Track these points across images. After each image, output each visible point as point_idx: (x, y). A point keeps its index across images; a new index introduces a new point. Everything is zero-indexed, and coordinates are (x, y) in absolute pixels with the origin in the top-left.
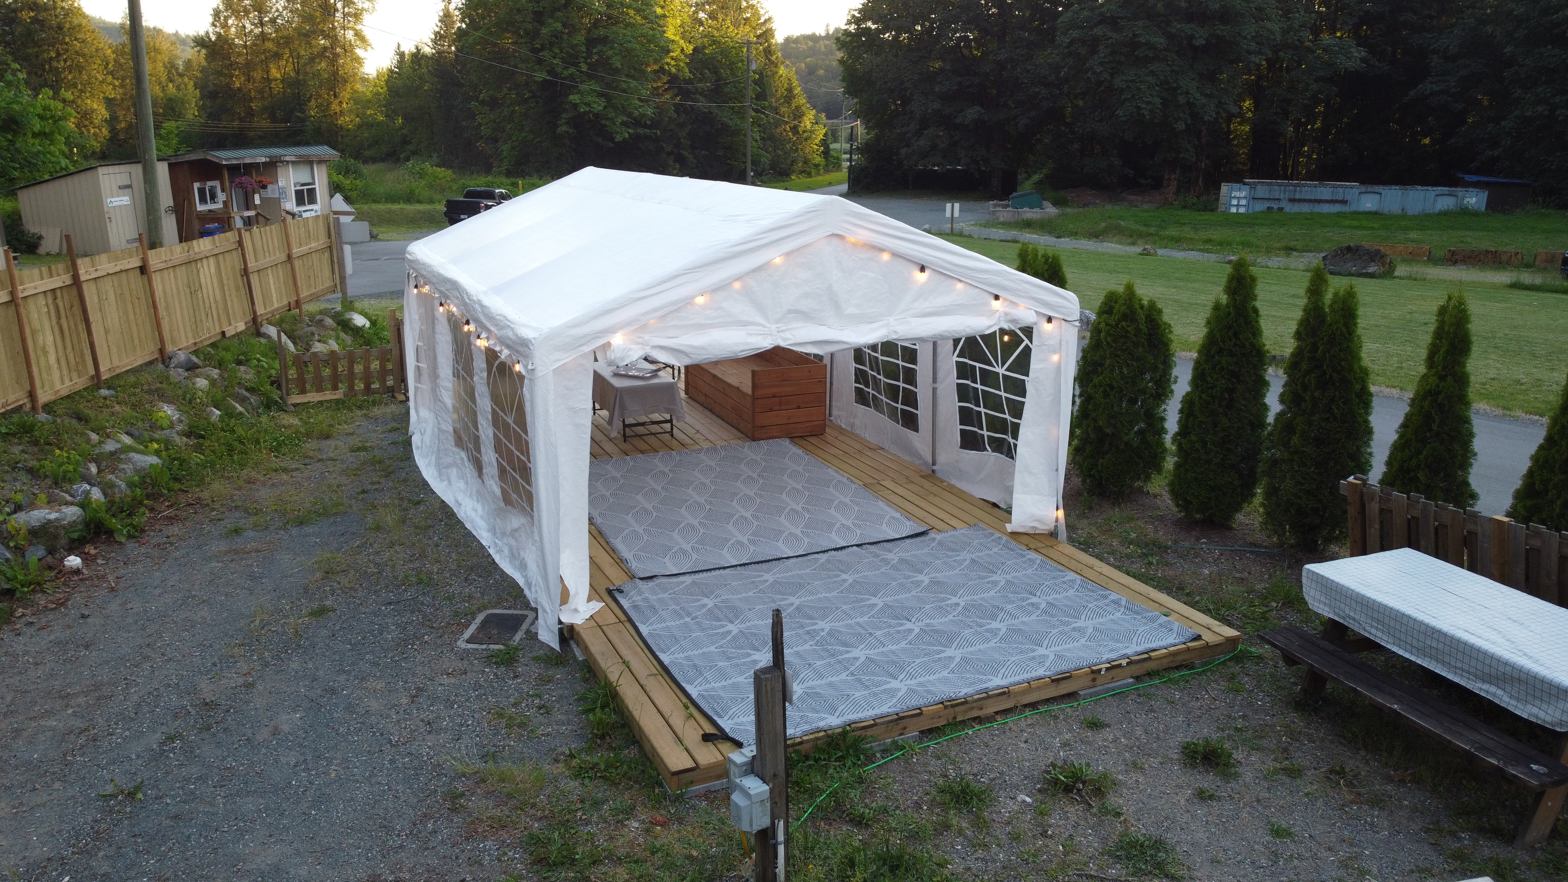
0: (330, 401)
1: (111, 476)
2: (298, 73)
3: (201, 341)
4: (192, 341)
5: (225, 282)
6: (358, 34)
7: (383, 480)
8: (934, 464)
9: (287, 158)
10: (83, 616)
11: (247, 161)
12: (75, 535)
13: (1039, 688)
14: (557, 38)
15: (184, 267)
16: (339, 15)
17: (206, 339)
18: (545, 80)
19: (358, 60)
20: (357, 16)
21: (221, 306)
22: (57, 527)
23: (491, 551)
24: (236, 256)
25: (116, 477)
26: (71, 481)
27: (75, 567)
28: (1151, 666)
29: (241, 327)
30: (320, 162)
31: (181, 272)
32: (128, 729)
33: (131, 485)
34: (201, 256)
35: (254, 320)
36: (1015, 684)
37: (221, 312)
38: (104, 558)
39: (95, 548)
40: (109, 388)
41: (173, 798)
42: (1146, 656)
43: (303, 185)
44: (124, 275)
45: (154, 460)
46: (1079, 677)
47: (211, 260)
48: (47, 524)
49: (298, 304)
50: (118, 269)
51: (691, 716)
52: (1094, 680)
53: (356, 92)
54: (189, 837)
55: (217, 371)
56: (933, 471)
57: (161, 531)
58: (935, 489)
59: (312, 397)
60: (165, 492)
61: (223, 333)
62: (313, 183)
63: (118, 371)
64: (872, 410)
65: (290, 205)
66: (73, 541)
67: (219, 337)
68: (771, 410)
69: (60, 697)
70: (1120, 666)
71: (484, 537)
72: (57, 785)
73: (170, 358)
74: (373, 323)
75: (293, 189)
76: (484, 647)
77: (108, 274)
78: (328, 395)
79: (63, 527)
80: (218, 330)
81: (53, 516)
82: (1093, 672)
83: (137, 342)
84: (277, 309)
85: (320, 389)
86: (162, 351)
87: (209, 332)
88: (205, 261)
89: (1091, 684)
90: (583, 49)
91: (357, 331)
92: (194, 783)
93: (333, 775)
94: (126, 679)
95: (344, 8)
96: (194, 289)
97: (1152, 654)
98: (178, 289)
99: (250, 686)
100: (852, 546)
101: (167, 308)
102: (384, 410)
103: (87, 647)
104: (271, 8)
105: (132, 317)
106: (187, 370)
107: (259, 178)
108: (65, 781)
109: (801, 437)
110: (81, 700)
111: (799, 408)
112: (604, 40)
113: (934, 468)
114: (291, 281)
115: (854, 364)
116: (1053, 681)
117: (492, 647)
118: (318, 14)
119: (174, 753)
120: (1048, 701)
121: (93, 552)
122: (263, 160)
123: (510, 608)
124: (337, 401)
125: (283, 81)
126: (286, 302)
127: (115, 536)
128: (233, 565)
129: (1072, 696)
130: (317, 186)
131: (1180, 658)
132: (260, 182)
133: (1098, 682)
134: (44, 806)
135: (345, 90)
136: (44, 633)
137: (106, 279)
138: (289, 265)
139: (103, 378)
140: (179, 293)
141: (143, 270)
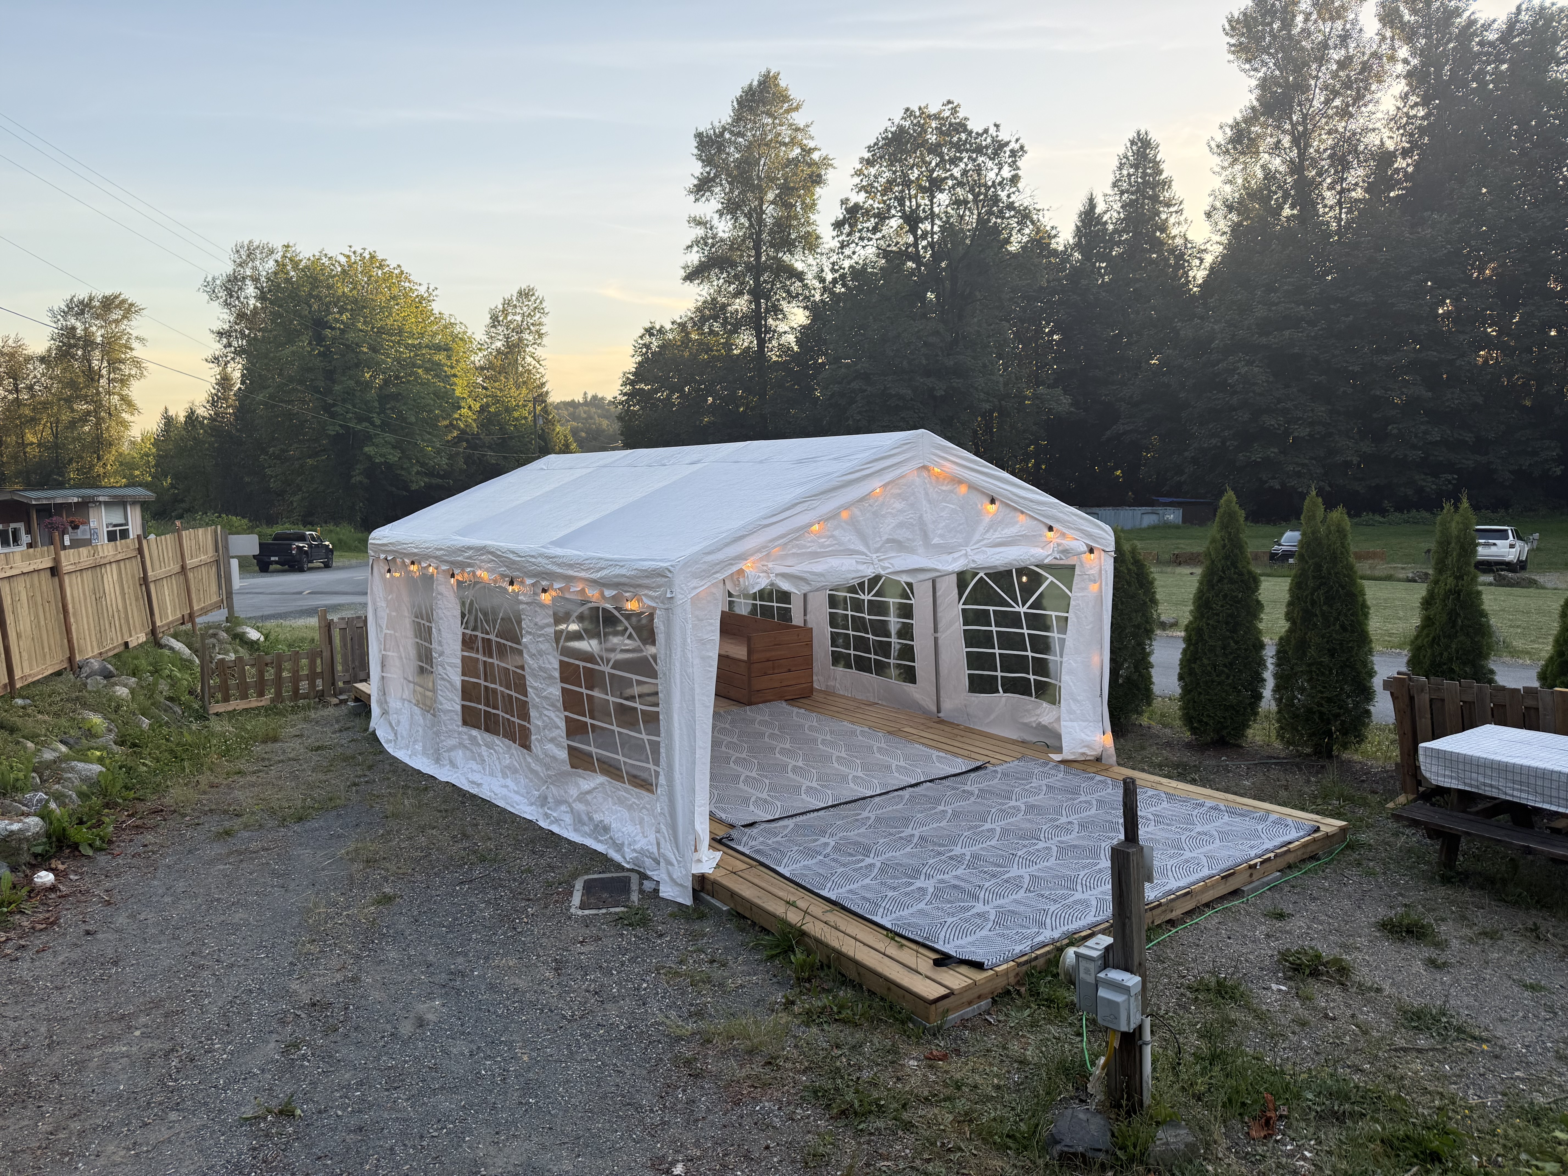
0: (257, 708)
1: (57, 786)
2: (56, 437)
3: (106, 652)
4: (96, 652)
5: (126, 591)
6: (124, 399)
7: (368, 773)
8: (939, 711)
9: (101, 499)
10: (88, 933)
11: (58, 501)
12: (39, 849)
13: (1213, 886)
14: (348, 394)
15: (90, 572)
16: (103, 382)
17: (110, 650)
18: (338, 434)
19: (125, 424)
20: (124, 382)
21: (123, 616)
22: (20, 839)
23: (543, 824)
24: (136, 564)
25: (63, 787)
26: (22, 790)
27: (48, 885)
28: (1290, 858)
29: (142, 638)
30: (134, 503)
31: (88, 575)
32: (229, 1043)
33: (81, 795)
34: (106, 561)
35: (153, 632)
36: (1194, 884)
37: (123, 621)
38: (75, 873)
39: (63, 863)
40: (23, 698)
41: (344, 1108)
42: (1285, 849)
43: (115, 526)
44: (35, 575)
45: (97, 768)
46: (1241, 871)
47: (114, 566)
48: (9, 836)
49: (191, 616)
50: (31, 568)
51: (902, 946)
52: (1251, 875)
53: (121, 454)
54: (392, 1149)
55: (134, 679)
56: (940, 718)
57: (131, 841)
59: (236, 705)
60: (120, 801)
61: (126, 644)
62: (126, 524)
63: (30, 680)
64: (854, 670)
66: (36, 856)
67: (122, 648)
68: (765, 674)
69: (113, 1019)
70: (1269, 859)
71: (527, 811)
72: (173, 1116)
73: (80, 668)
74: (266, 637)
75: (105, 529)
76: (604, 911)
77: (23, 574)
78: (253, 702)
79: (27, 839)
80: (120, 641)
81: (15, 827)
82: (1250, 867)
83: (46, 650)
84: (172, 622)
85: (244, 696)
86: (71, 660)
87: (113, 642)
88: (108, 566)
89: (1249, 879)
90: (376, 404)
91: (252, 645)
92: (357, 1090)
93: (525, 1058)
94: (189, 991)
95: (110, 373)
96: (99, 596)
97: (1291, 846)
98: (84, 594)
99: (355, 980)
100: (924, 782)
101: (75, 614)
102: (322, 713)
103: (115, 963)
104: (28, 375)
105: (42, 623)
106: (105, 677)
107: (71, 519)
108: (182, 1110)
109: (793, 699)
110: (143, 1019)
111: (789, 671)
112: (396, 397)
113: (940, 714)
114: (184, 595)
115: (830, 629)
116: (1223, 878)
117: (612, 910)
118: (81, 380)
119: (309, 1061)
120: (1222, 899)
121: (61, 867)
122: (76, 500)
123: (604, 872)
124: (266, 709)
125: (39, 445)
126: (180, 616)
127: (81, 848)
128: (244, 865)
129: (1235, 893)
130: (130, 527)
131: (1309, 849)
132: (72, 522)
133: (1254, 877)
134: (170, 1142)
135: (110, 453)
136: (48, 955)
137: (19, 578)
138: (182, 578)
139: (18, 686)
140: (85, 599)
141: (54, 571)
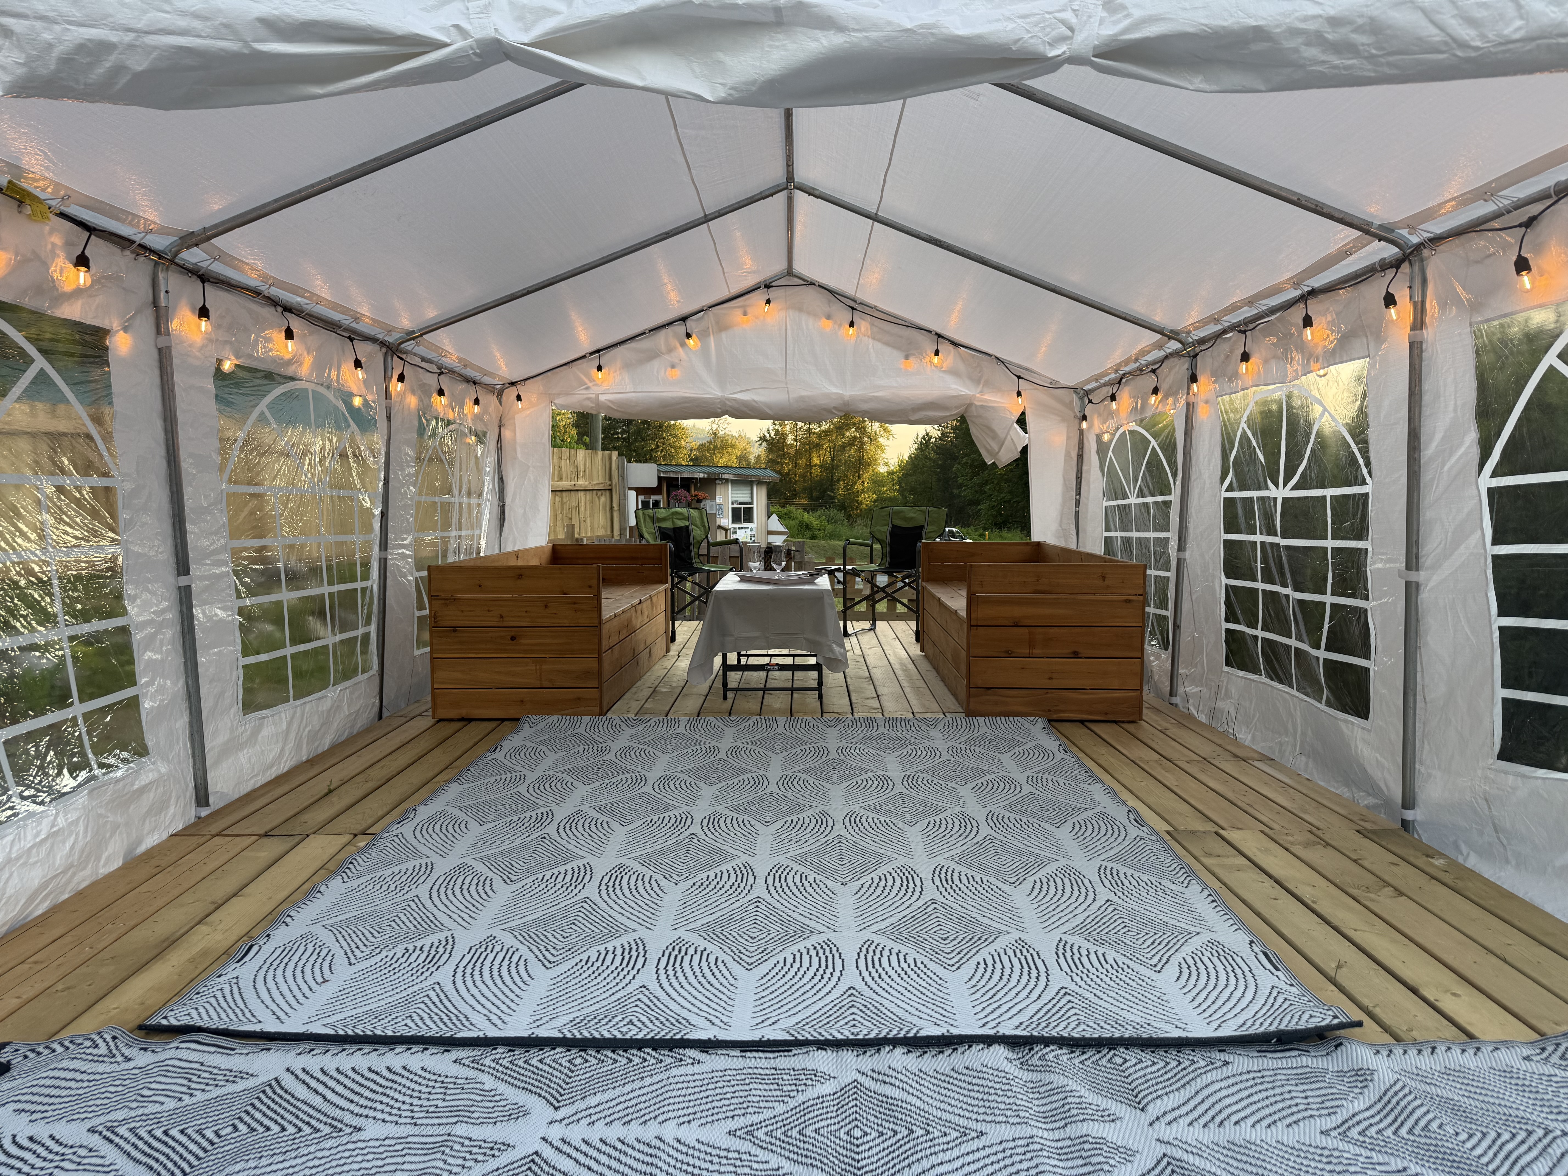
2: (833, 460)
8: (1408, 802)
9: (726, 476)
11: (685, 475)
30: (760, 483)
43: (740, 504)
56: (1406, 825)
58: (1404, 876)
62: (751, 503)
64: (1263, 679)
65: (726, 521)
68: (1009, 654)
75: (730, 506)
100: (989, 1041)
107: (697, 493)
109: (1082, 722)
111: (1076, 655)
113: (1409, 815)
115: (1225, 581)
122: (702, 476)
130: (755, 506)
135: (867, 472)
